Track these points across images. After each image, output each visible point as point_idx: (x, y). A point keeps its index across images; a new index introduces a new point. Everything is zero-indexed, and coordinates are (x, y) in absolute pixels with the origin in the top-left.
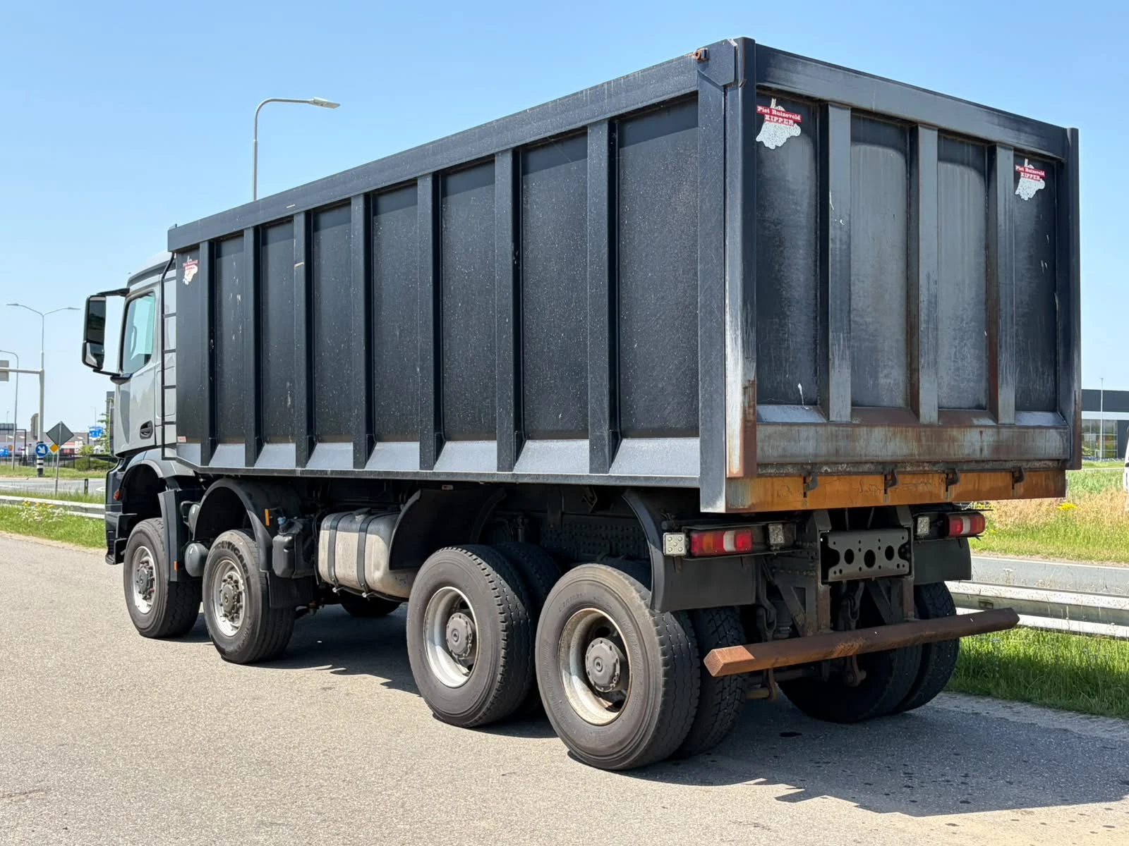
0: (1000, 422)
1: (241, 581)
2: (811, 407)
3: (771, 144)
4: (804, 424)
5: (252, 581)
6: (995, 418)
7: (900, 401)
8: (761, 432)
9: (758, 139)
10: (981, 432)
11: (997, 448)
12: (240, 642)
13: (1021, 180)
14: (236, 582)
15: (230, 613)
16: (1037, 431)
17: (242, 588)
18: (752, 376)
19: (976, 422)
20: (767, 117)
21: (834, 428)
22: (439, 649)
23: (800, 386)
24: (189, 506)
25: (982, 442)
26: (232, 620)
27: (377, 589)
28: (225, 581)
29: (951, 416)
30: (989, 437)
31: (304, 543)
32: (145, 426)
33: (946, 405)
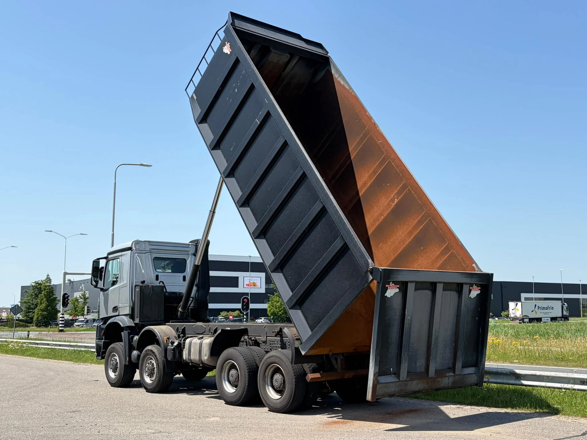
0: (456, 374)
1: (155, 364)
2: (395, 375)
3: (389, 296)
4: (392, 382)
5: (160, 364)
6: (454, 372)
7: (423, 370)
8: (379, 386)
9: (385, 295)
10: (449, 378)
11: (454, 383)
12: (154, 386)
13: (472, 292)
14: (153, 364)
15: (150, 375)
16: (469, 375)
17: (155, 366)
18: (377, 371)
19: (447, 375)
20: (389, 288)
21: (401, 383)
22: (227, 382)
23: (391, 369)
24: (133, 337)
25: (449, 381)
26: (151, 377)
27: (205, 363)
28: (148, 363)
29: (440, 373)
30: (451, 380)
31: (178, 349)
32: (115, 308)
33: (438, 369)
